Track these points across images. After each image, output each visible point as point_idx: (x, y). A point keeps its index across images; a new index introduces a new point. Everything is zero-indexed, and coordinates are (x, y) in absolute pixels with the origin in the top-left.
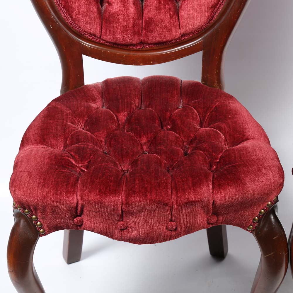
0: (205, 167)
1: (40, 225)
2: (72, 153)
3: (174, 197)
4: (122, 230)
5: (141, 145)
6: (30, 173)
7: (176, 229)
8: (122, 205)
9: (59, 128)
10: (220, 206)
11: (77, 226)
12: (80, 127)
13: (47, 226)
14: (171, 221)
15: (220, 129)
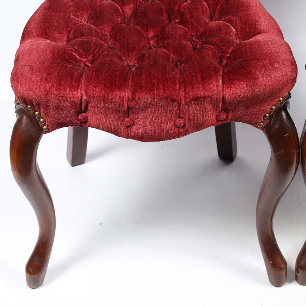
0: (215, 62)
1: (43, 122)
2: (76, 47)
3: (182, 93)
4: (128, 127)
5: (148, 39)
6: (32, 67)
7: (184, 126)
8: (128, 101)
9: (62, 22)
10: (230, 102)
11: (82, 122)
12: (84, 20)
13: (51, 123)
14: (179, 117)
15: (231, 22)
